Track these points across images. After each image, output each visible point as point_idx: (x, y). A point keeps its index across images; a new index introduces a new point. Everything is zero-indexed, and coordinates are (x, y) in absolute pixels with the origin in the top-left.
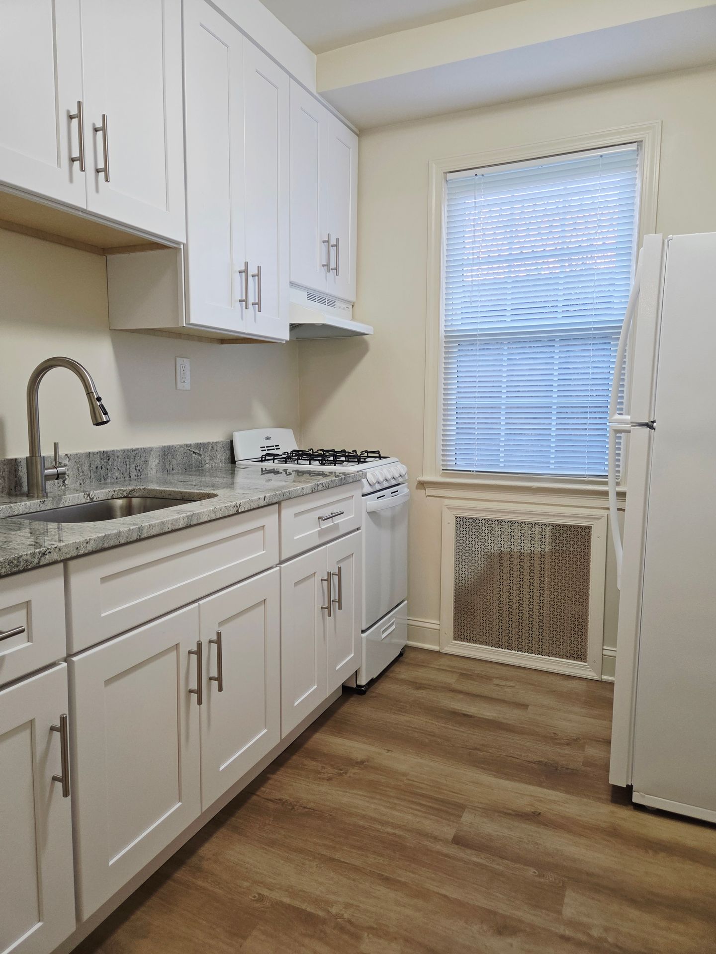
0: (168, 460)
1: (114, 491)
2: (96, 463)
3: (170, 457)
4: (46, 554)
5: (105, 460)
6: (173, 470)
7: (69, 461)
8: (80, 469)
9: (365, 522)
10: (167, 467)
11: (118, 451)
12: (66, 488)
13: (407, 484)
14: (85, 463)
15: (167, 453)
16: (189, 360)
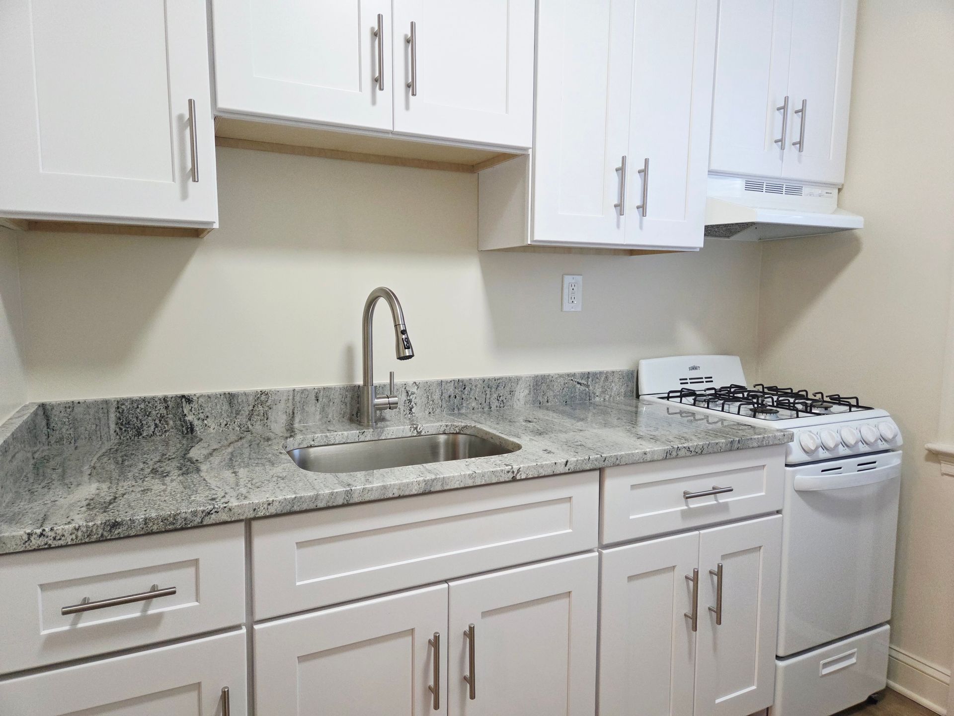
0: (542, 391)
1: (447, 426)
2: (449, 392)
3: (544, 387)
4: (212, 514)
5: (460, 389)
6: (548, 402)
7: (417, 389)
8: (429, 397)
9: (790, 503)
10: (540, 398)
11: (475, 380)
12: (413, 416)
13: (900, 452)
14: (436, 391)
15: (539, 384)
16: (581, 277)
